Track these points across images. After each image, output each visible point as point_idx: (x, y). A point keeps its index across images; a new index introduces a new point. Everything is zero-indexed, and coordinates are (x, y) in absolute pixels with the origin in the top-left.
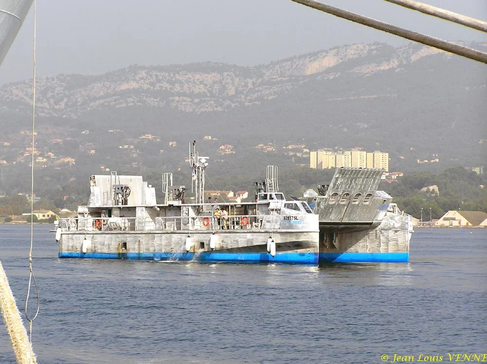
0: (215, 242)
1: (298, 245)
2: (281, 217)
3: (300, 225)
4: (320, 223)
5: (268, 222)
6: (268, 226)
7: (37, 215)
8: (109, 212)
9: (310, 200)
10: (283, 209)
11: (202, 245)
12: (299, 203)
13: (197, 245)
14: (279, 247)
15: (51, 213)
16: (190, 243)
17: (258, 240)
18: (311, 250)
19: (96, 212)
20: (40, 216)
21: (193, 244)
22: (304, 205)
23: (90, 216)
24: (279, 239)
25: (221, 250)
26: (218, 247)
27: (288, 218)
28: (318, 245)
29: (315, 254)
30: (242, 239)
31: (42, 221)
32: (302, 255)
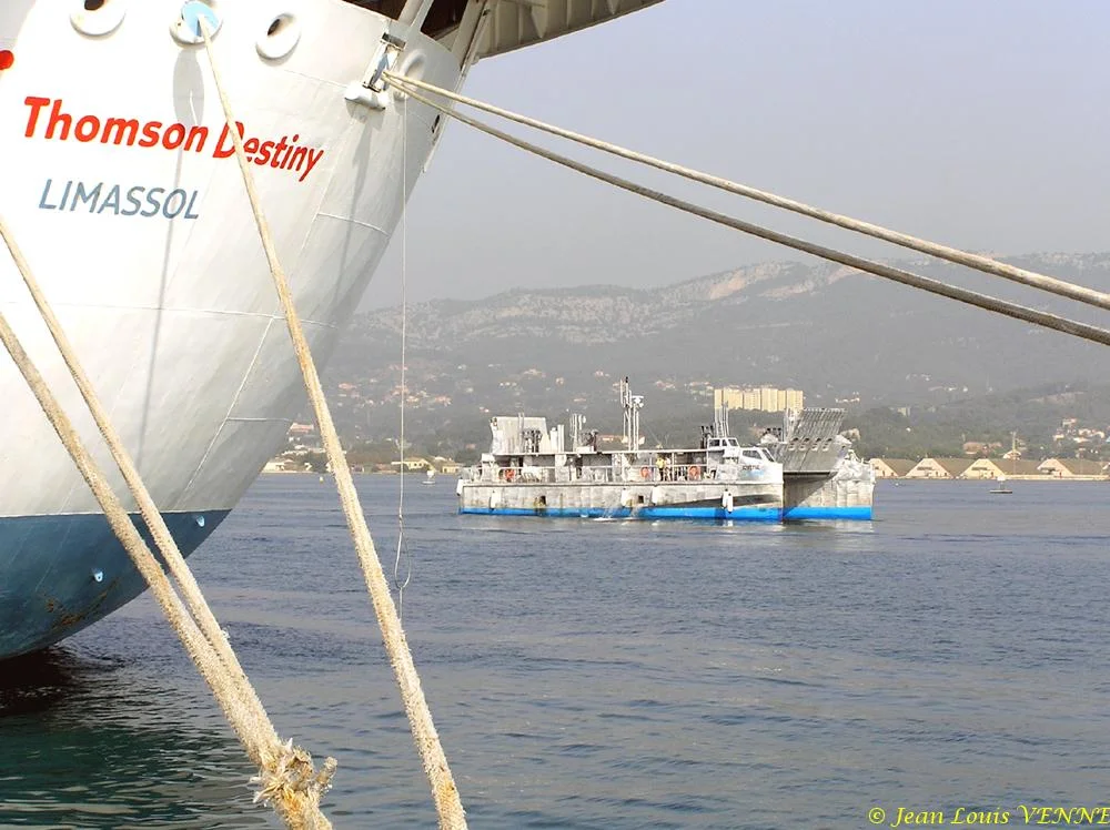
0: (658, 495)
1: (759, 499)
2: (740, 466)
3: (761, 477)
4: (784, 474)
5: (723, 472)
6: (723, 477)
7: (407, 463)
8: (521, 460)
9: (770, 447)
10: (742, 457)
11: (641, 499)
12: (759, 450)
13: (635, 499)
14: (736, 501)
15: (423, 462)
16: (626, 497)
17: (711, 493)
18: (774, 505)
19: (504, 461)
20: (412, 465)
21: (630, 498)
22: (764, 451)
23: (496, 466)
24: (737, 493)
25: (665, 505)
26: (661, 501)
27: (749, 467)
28: (781, 498)
29: (779, 509)
30: (691, 492)
31: (413, 470)
32: (763, 510)
